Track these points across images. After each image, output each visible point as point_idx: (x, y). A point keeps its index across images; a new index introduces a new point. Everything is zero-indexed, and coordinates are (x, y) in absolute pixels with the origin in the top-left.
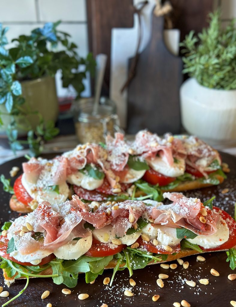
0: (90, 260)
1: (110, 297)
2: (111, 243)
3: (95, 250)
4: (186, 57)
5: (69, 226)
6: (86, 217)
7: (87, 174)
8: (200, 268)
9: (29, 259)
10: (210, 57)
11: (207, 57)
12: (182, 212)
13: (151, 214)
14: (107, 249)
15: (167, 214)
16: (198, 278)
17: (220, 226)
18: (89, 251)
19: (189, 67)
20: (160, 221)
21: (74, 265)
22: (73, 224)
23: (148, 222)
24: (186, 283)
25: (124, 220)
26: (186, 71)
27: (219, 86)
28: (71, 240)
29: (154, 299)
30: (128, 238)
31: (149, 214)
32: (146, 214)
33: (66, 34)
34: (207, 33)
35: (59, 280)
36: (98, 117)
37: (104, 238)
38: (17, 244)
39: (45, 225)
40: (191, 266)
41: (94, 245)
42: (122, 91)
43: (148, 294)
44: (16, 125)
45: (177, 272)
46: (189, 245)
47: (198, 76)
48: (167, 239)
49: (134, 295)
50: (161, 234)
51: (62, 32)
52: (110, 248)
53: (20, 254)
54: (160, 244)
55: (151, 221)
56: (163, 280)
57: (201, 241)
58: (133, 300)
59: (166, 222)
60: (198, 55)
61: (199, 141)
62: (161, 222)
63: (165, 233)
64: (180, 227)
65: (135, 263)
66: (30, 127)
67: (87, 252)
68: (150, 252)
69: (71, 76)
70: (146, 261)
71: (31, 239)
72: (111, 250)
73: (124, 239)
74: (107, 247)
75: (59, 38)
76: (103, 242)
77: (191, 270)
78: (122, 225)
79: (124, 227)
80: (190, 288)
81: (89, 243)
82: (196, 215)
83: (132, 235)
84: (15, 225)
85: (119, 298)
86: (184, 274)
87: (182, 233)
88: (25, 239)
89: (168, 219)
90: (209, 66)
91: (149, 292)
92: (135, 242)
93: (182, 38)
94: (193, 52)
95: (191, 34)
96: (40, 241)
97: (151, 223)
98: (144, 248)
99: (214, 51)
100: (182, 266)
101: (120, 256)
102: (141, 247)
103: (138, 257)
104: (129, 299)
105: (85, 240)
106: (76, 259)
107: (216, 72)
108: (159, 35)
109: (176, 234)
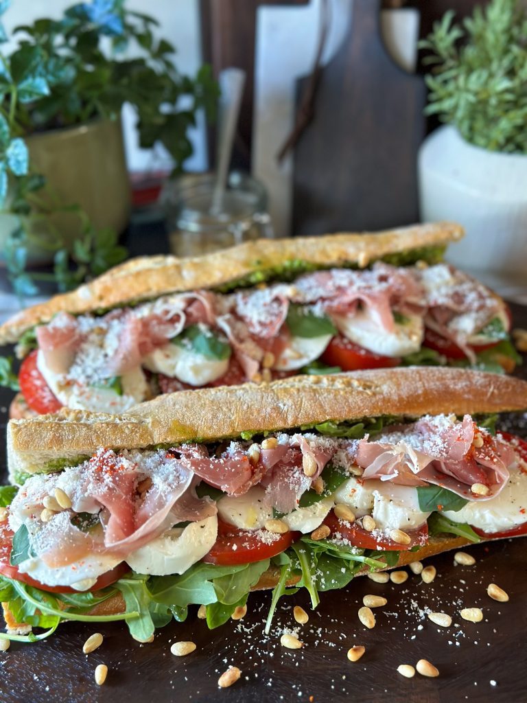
0: (216, 574)
1: (247, 651)
2: (264, 529)
3: (226, 548)
4: (434, 75)
5: (166, 496)
6: (202, 468)
7: (189, 346)
8: (463, 582)
9: (68, 579)
10: (491, 76)
11: (485, 74)
12: (429, 448)
13: (355, 456)
14: (256, 544)
15: (395, 453)
16: (458, 605)
17: (519, 478)
18: (210, 551)
19: (440, 100)
20: (378, 473)
21: (176, 587)
22: (174, 491)
23: (348, 474)
24: (430, 617)
25: (292, 472)
26: (432, 109)
27: (511, 147)
28: (167, 528)
29: (352, 656)
30: (304, 516)
31: (350, 457)
32: (343, 455)
33: (147, 20)
34: (485, 16)
35: (144, 626)
36: (223, 218)
37: (246, 517)
38: (36, 542)
39: (105, 495)
40: (440, 576)
41: (223, 536)
42: (281, 157)
43: (338, 643)
44: (25, 236)
45: (407, 591)
46: (449, 526)
47: (461, 121)
48: (398, 516)
49: (305, 646)
50: (382, 503)
51: (137, 15)
52: (261, 542)
53: (44, 564)
54: (380, 526)
55: (356, 472)
56: (374, 610)
57: (478, 515)
58: (303, 658)
59: (392, 473)
60: (463, 69)
61: (458, 273)
62: (380, 475)
63: (391, 500)
64: (425, 484)
65: (322, 575)
66: (60, 243)
67: (206, 556)
68: (358, 548)
69: (159, 121)
70: (348, 569)
71: (71, 529)
72: (265, 546)
73: (294, 517)
74: (253, 540)
75: (130, 29)
76: (243, 528)
77: (442, 585)
78: (287, 486)
79: (294, 489)
80: (439, 631)
81: (211, 533)
82: (465, 454)
83: (312, 507)
84: (25, 494)
85: (269, 653)
86: (424, 595)
87: (432, 497)
88: (55, 529)
89: (397, 467)
90: (489, 96)
91: (341, 638)
92: (320, 524)
93: (425, 30)
94: (451, 63)
95: (447, 19)
96: (93, 532)
97: (356, 476)
98: (342, 539)
99: (500, 60)
100: (419, 576)
101: (286, 560)
102: (335, 535)
103: (329, 560)
104: (293, 654)
105: (202, 527)
106: (181, 573)
107: (506, 111)
108: (369, 21)
109: (417, 500)
